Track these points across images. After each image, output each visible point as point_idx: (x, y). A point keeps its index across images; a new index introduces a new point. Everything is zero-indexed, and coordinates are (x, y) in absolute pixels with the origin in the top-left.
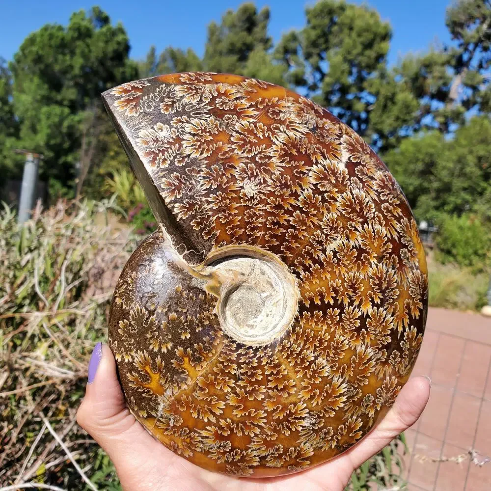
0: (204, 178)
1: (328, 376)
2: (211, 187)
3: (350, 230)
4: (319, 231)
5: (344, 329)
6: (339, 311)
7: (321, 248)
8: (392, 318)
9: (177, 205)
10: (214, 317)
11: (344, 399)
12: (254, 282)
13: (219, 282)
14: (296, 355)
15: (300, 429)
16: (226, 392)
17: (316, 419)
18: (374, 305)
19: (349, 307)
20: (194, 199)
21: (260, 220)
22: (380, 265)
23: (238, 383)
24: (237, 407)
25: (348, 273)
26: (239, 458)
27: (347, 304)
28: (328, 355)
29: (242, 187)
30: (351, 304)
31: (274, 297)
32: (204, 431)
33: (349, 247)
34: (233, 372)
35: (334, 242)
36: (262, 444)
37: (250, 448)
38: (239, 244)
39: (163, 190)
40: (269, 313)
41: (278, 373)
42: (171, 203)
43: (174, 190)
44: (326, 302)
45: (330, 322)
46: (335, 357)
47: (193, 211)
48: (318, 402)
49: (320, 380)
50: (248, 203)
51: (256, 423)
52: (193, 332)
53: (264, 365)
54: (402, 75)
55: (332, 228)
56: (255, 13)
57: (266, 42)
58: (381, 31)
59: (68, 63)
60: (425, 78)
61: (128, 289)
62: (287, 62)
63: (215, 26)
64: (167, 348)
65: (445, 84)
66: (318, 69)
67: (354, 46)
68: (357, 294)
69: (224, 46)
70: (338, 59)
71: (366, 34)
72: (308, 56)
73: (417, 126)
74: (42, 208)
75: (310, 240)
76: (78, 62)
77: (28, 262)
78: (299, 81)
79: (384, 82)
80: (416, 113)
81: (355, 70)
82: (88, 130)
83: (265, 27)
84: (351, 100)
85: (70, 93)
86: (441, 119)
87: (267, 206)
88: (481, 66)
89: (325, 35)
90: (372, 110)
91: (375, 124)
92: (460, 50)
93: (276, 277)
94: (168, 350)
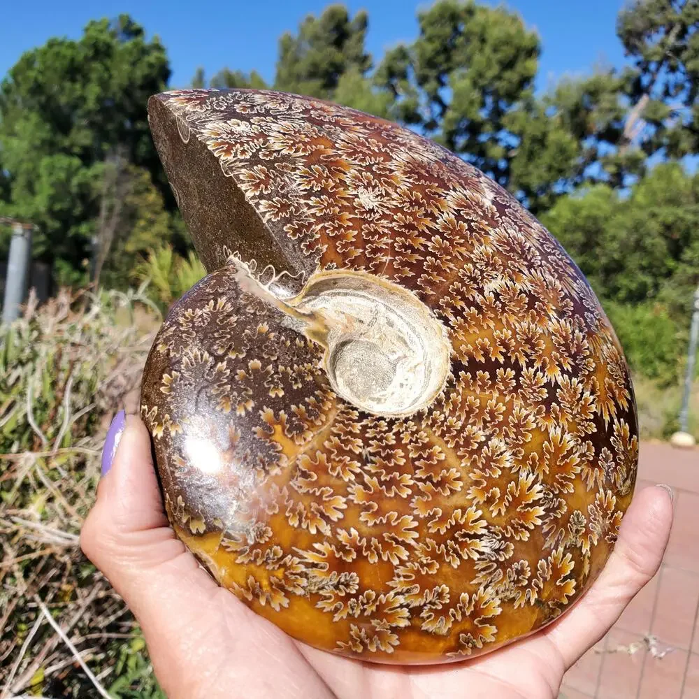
0: (302, 177)
1: (511, 468)
2: (312, 188)
3: (513, 271)
4: (470, 265)
5: (524, 398)
6: (514, 373)
7: (476, 286)
8: (592, 397)
9: (263, 202)
10: (320, 373)
11: (540, 511)
12: (377, 336)
13: (326, 327)
14: (455, 433)
15: (476, 556)
16: (347, 480)
17: (500, 541)
18: (563, 372)
19: (527, 368)
20: (288, 198)
21: (384, 239)
22: (562, 321)
23: (366, 468)
24: (367, 508)
25: (519, 323)
26: (374, 608)
27: (524, 365)
28: (507, 435)
29: (357, 196)
30: (530, 364)
31: (410, 359)
32: (311, 553)
33: (515, 290)
34: (357, 451)
35: (493, 281)
36: (414, 582)
37: (393, 588)
38: (356, 270)
39: (243, 182)
40: (405, 383)
41: (430, 457)
42: (254, 197)
43: (259, 184)
44: (493, 360)
45: (503, 388)
46: (517, 439)
47: (287, 213)
48: (500, 510)
49: (500, 473)
50: (366, 216)
51: (400, 540)
52: (288, 388)
53: (406, 444)
54: (557, 106)
55: (487, 264)
56: (346, 20)
57: (363, 60)
58: (526, 43)
59: (78, 93)
60: (588, 111)
61: (180, 331)
62: (393, 88)
63: (290, 39)
64: (246, 409)
65: (618, 119)
66: (436, 99)
67: (489, 66)
68: (536, 352)
69: (302, 67)
70: (466, 83)
71: (505, 48)
72: (423, 81)
73: (577, 179)
74: (37, 302)
75: (459, 274)
76: (93, 91)
77: (18, 379)
78: (411, 117)
79: (532, 115)
80: (577, 161)
81: (489, 100)
82: (109, 189)
83: (360, 40)
84: (484, 143)
85: (82, 137)
86: (612, 169)
87: (394, 224)
88: (667, 93)
89: (447, 50)
90: (514, 157)
91: (520, 176)
92: (637, 71)
93: (410, 332)
94: (248, 413)
